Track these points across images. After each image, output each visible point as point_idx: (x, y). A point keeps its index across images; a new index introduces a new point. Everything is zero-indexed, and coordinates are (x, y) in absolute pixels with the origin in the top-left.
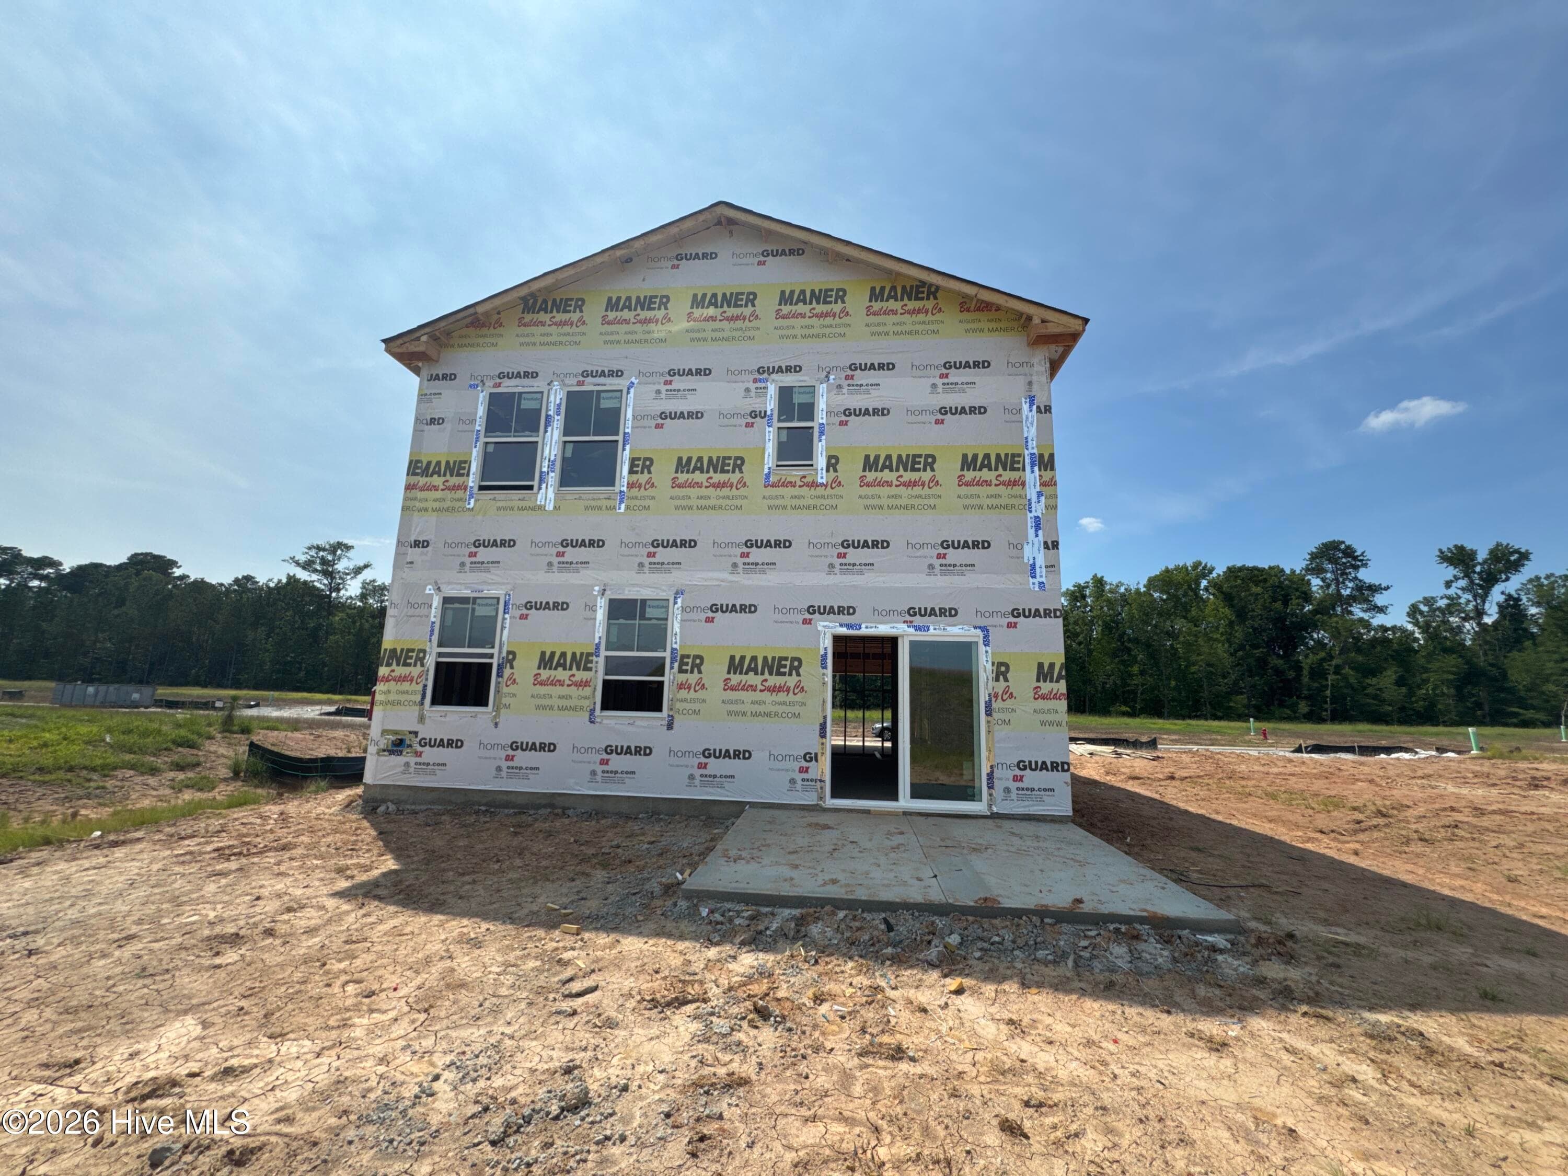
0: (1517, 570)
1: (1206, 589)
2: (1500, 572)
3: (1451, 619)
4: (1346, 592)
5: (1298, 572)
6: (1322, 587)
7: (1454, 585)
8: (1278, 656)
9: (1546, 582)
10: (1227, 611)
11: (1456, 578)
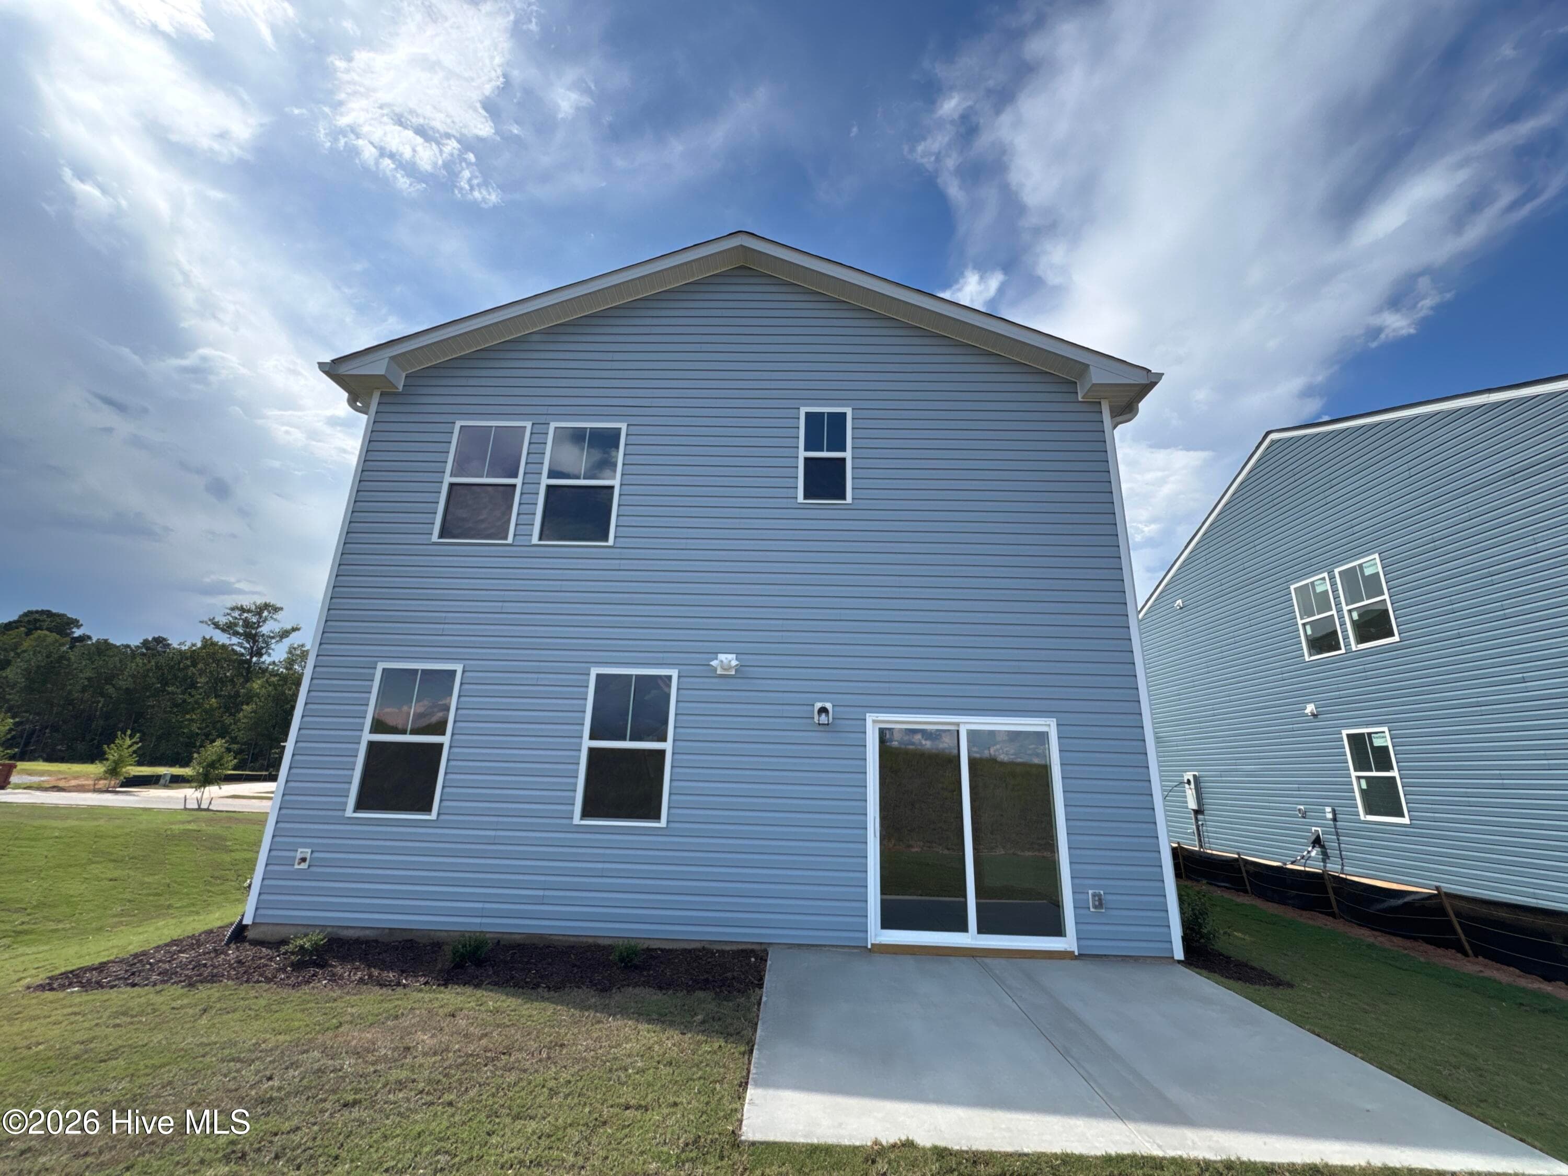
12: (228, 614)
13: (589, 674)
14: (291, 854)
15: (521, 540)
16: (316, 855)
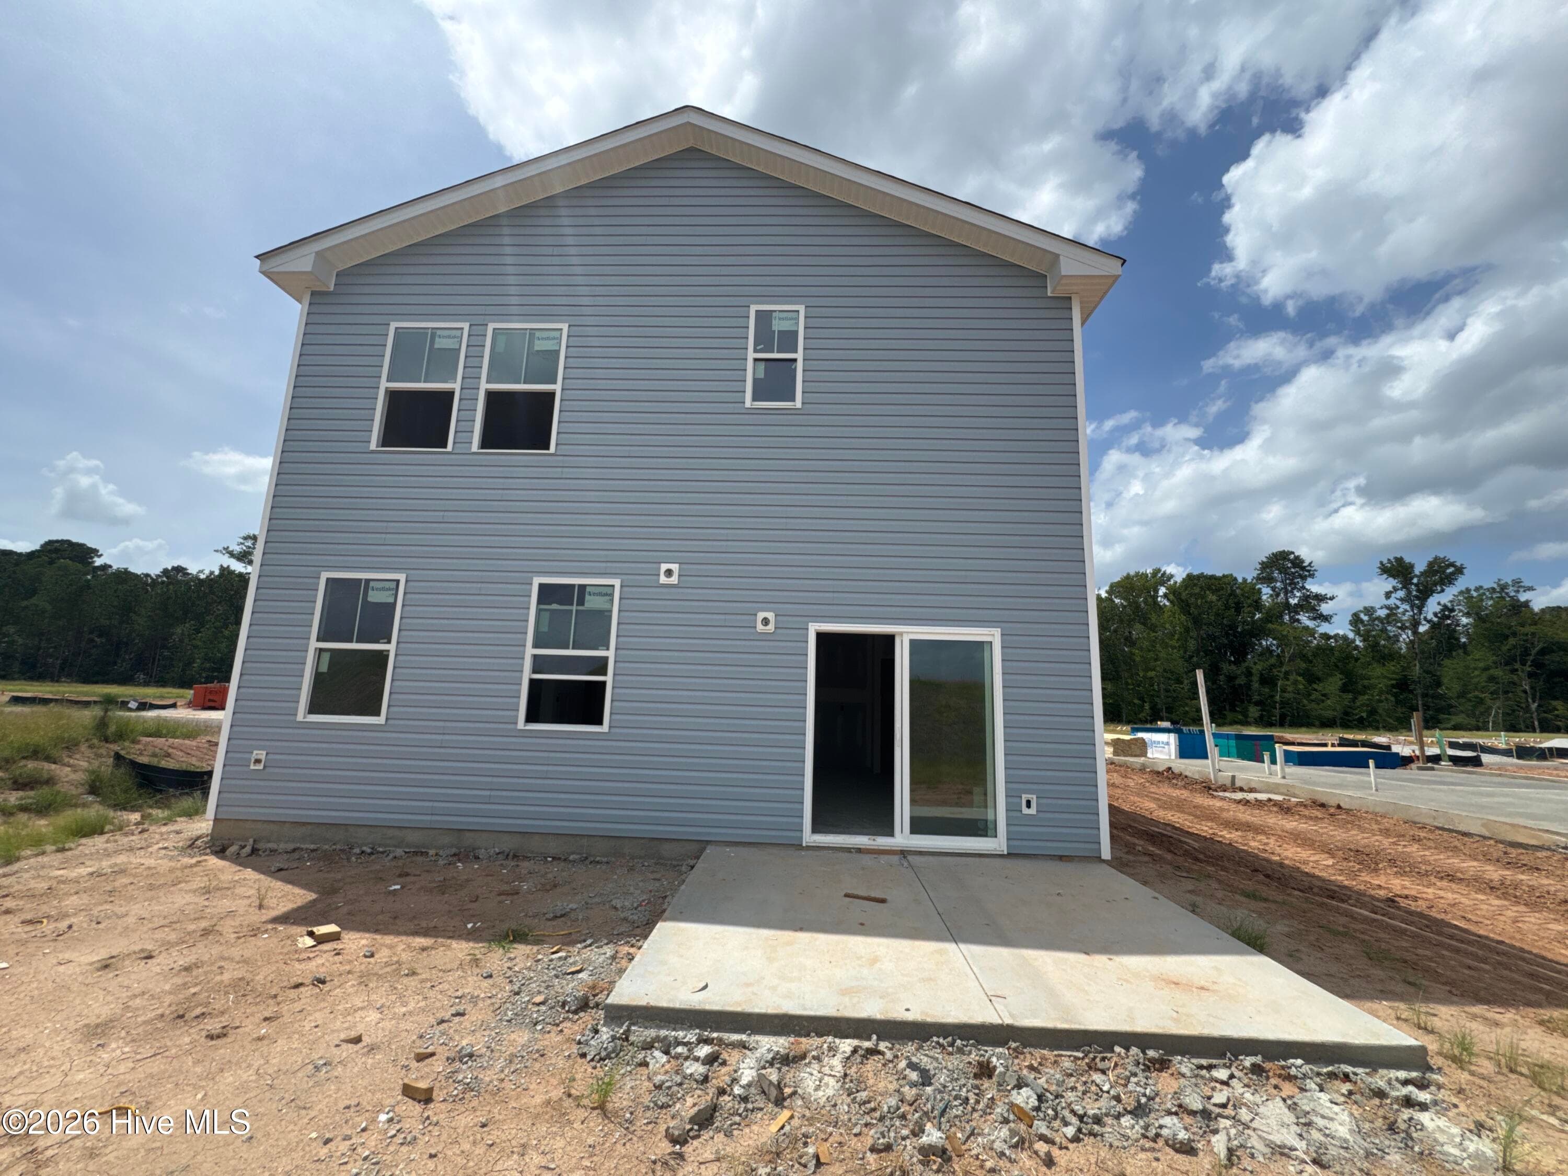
0: (1450, 583)
1: (1165, 596)
2: (1435, 585)
3: (1389, 628)
4: (1293, 601)
5: (1249, 580)
6: (1271, 596)
7: (1393, 595)
8: (1230, 662)
9: (1475, 594)
10: (1183, 618)
11: (1395, 589)
12: (242, 544)
13: (531, 584)
14: (246, 756)
15: (460, 448)
16: (270, 757)
